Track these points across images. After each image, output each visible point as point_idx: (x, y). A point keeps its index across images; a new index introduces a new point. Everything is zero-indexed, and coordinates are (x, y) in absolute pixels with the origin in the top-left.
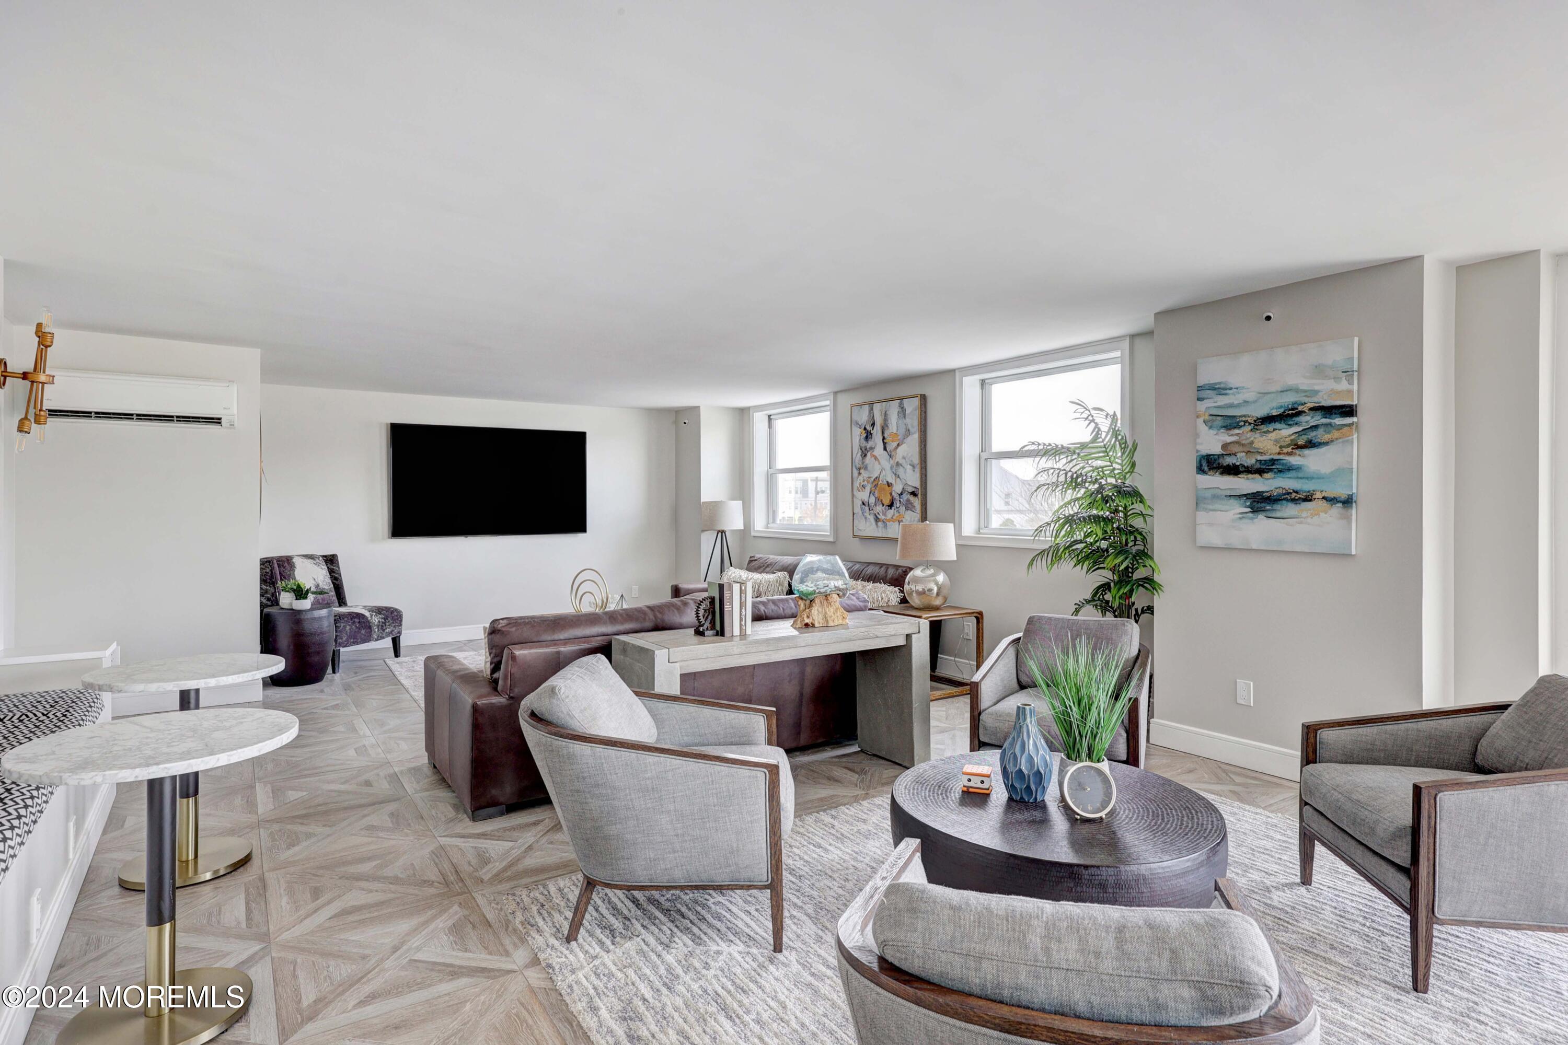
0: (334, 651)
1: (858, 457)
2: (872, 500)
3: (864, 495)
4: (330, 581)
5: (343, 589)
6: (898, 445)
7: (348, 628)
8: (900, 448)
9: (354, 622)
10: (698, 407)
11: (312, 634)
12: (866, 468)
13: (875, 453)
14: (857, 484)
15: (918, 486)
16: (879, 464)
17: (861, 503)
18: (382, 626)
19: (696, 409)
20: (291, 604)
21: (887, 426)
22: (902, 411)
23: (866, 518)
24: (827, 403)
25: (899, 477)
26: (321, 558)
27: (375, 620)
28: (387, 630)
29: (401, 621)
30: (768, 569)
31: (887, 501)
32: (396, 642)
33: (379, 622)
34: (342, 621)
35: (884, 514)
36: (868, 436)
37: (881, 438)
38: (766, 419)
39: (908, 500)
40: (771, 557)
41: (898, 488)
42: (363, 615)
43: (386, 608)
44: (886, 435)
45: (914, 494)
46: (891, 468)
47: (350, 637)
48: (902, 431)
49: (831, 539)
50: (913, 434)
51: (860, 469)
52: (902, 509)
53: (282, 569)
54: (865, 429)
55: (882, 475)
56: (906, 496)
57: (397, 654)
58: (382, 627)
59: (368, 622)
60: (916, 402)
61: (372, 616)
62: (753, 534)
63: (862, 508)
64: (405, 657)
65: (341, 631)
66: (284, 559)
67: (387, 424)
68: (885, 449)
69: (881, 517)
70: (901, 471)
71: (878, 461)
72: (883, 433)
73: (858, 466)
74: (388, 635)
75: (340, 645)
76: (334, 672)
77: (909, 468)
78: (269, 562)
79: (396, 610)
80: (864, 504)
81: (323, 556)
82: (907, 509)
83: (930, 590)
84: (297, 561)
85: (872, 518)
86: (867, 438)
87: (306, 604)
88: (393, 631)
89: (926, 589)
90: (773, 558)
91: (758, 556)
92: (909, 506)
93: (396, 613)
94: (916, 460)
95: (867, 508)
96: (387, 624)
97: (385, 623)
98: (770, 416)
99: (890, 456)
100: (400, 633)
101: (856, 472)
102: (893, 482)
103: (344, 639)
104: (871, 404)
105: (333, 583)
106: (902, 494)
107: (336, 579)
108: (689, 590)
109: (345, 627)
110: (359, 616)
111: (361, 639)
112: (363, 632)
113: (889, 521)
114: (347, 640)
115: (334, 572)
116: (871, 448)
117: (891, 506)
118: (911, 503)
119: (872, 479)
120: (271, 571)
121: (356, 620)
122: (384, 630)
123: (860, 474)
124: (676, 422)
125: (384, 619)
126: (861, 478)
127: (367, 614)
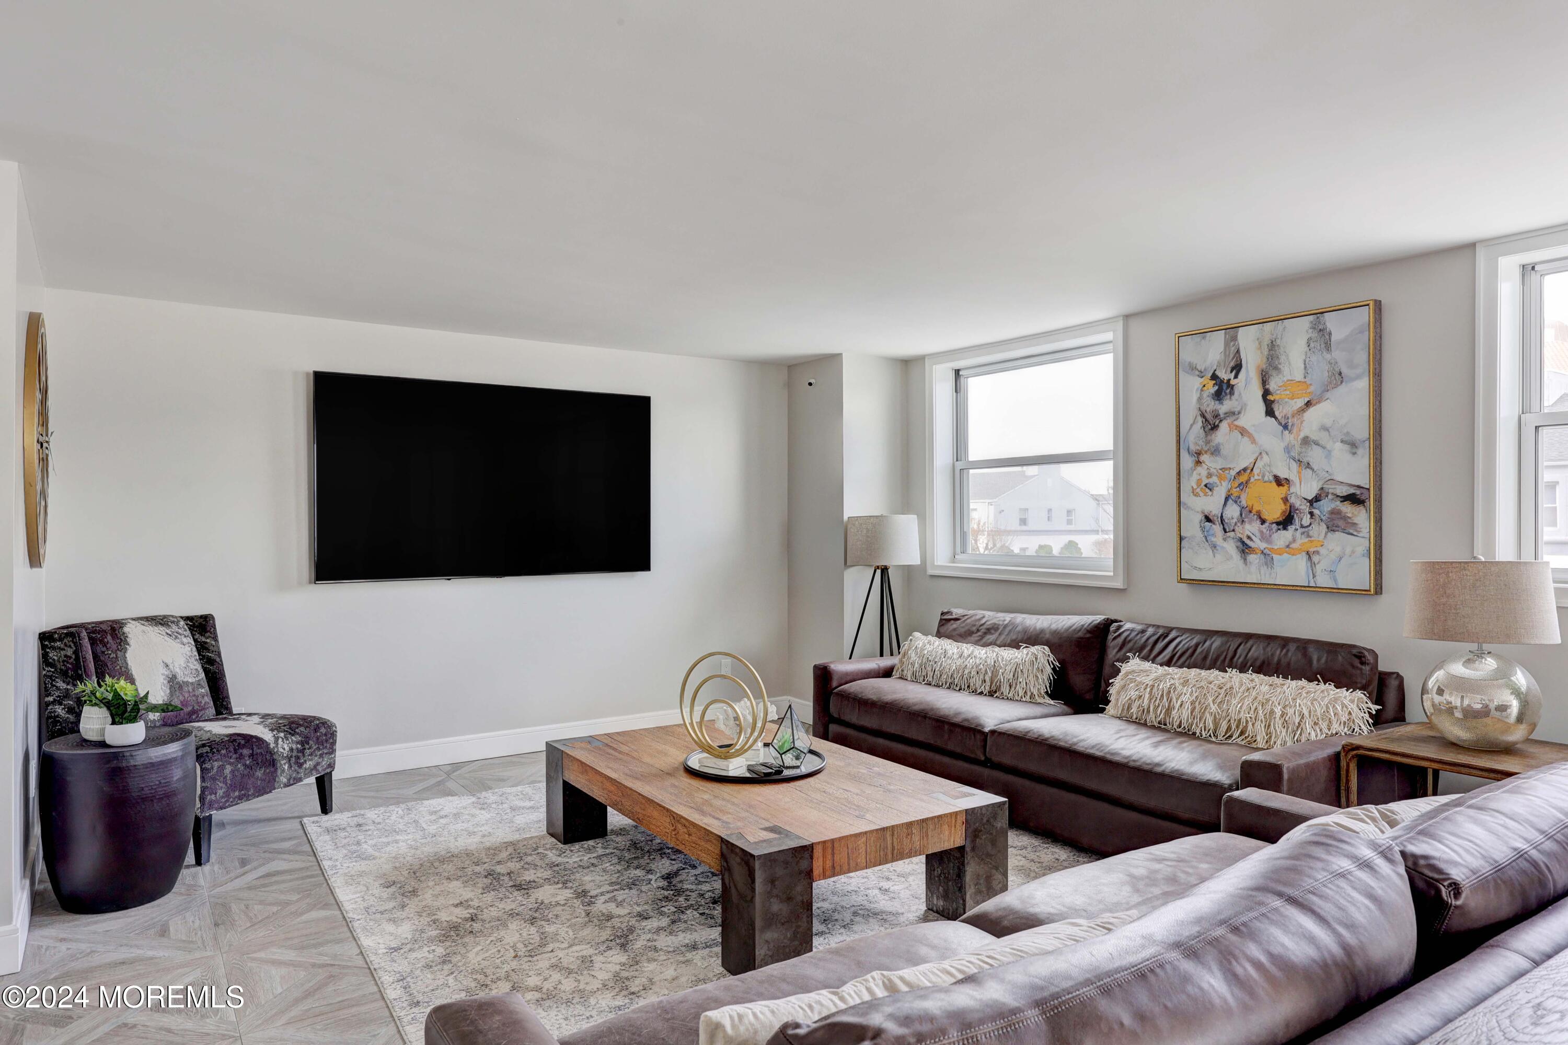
0: (197, 819)
1: (1194, 433)
2: (1233, 512)
3: (1213, 503)
4: (199, 667)
5: (224, 682)
6: (1308, 404)
7: (228, 769)
8: (1312, 410)
9: (241, 757)
10: (839, 356)
11: (144, 799)
12: (1216, 451)
13: (1242, 422)
14: (1189, 483)
15: (1364, 482)
16: (1253, 441)
17: (1200, 517)
18: (298, 758)
19: (831, 361)
20: (102, 731)
21: (1276, 368)
22: (1323, 337)
23: (1214, 547)
24: (1109, 336)
25: (1308, 466)
26: (182, 623)
27: (284, 746)
28: (309, 764)
29: (334, 743)
30: (990, 638)
31: (1275, 512)
32: (323, 786)
33: (291, 750)
34: (217, 757)
35: (1263, 538)
36: (1223, 389)
37: (1260, 393)
38: (952, 376)
39: (1335, 513)
40: (988, 614)
41: (1305, 487)
42: (259, 740)
43: (305, 718)
44: (1272, 386)
45: (1354, 499)
46: (1288, 449)
47: (232, 787)
48: (1320, 373)
49: (1119, 584)
50: (1352, 380)
51: (1199, 454)
52: (1318, 530)
53: (100, 648)
54: (1214, 377)
55: (1259, 464)
56: (1326, 505)
57: (326, 808)
58: (296, 759)
59: (271, 753)
60: (1363, 316)
61: (277, 739)
62: (931, 572)
63: (1203, 529)
64: (341, 811)
65: (214, 779)
66: (104, 627)
67: (308, 374)
68: (1270, 412)
69: (1257, 544)
70: (1314, 456)
71: (1250, 436)
72: (1264, 382)
73: (1193, 448)
74: (309, 773)
75: (211, 807)
76: (199, 862)
77: (1338, 448)
78: (71, 635)
79: (325, 723)
80: (1208, 519)
81: (187, 618)
82: (1331, 528)
83: (1503, 708)
84: (133, 631)
85: (1231, 547)
86: (1218, 396)
87: (134, 733)
88: (318, 764)
89: (1492, 706)
90: (991, 617)
91: (957, 612)
92: (1336, 523)
93: (323, 730)
94: (1361, 430)
95: (1217, 528)
96: (307, 752)
97: (302, 751)
98: (957, 372)
99: (1285, 427)
100: (332, 766)
101: (1187, 461)
102: (1293, 477)
103: (220, 793)
104: (1231, 331)
105: (205, 670)
106: (1317, 499)
107: (211, 661)
108: (847, 674)
109: (221, 768)
110: (249, 740)
111: (255, 787)
112: (259, 773)
113: (1280, 552)
114: (227, 795)
115: (208, 650)
116: (1231, 414)
117: (1286, 522)
118: (1345, 518)
119: (1233, 473)
120: (76, 652)
121: (246, 752)
122: (300, 765)
123: (1198, 463)
124: (790, 385)
125: (302, 743)
126: (1202, 471)
127: (268, 736)
